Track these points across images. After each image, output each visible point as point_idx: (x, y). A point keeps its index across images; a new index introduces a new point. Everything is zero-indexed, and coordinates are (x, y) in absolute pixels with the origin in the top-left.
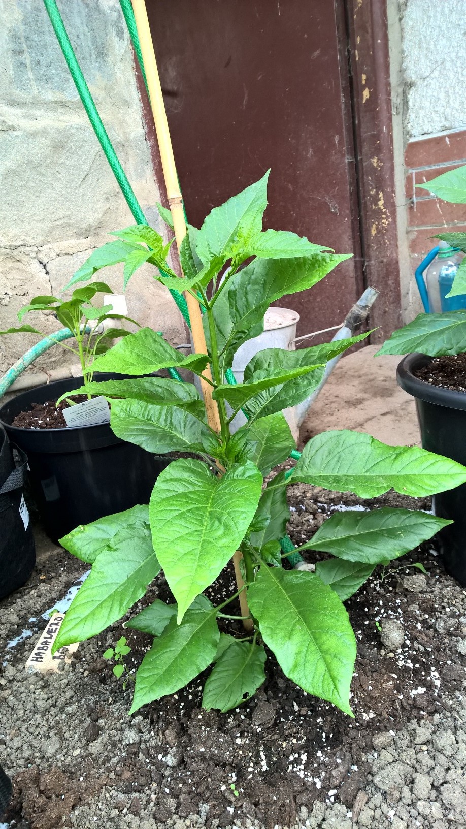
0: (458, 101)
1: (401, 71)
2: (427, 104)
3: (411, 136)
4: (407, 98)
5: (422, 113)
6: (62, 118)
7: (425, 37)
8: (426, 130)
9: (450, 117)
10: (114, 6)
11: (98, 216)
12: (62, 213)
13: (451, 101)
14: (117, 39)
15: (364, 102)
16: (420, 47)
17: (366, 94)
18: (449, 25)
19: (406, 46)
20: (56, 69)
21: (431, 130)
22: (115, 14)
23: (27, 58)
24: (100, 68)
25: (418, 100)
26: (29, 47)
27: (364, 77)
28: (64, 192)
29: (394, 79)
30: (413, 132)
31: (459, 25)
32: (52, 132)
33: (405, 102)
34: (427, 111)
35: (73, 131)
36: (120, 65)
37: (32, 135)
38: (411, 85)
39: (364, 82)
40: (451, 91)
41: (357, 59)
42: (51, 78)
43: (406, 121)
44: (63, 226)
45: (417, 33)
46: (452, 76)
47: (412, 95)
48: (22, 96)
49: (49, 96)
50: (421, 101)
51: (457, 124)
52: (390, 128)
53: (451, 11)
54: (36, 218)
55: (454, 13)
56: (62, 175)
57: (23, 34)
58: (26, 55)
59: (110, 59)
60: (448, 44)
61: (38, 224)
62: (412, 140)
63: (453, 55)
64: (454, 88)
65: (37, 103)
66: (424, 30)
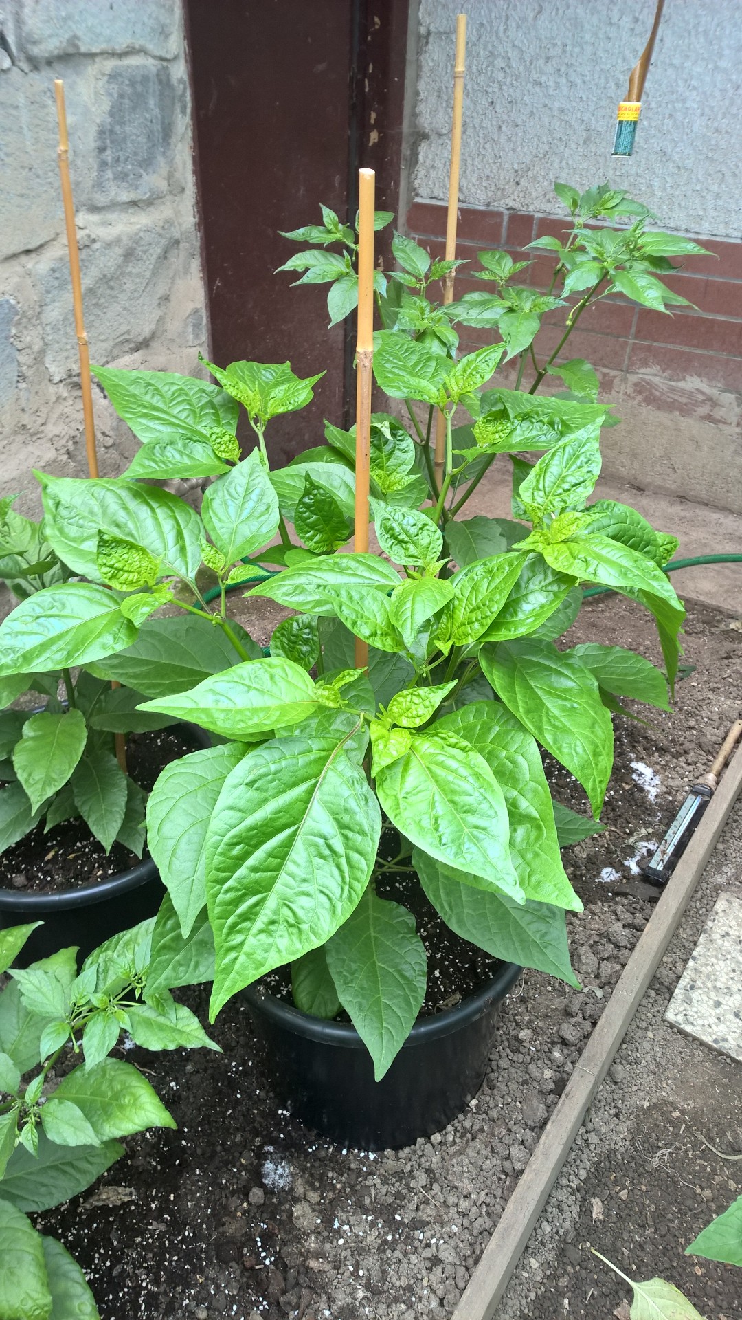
0: (476, 175)
1: (415, 115)
2: (441, 165)
3: (417, 195)
4: (417, 150)
5: (433, 174)
6: (132, 220)
7: (447, 88)
8: (436, 194)
9: (465, 190)
10: (182, 78)
11: (153, 326)
12: (124, 328)
13: (468, 172)
14: (180, 116)
15: (371, 144)
16: (439, 96)
17: (374, 137)
18: (476, 86)
19: (421, 86)
20: (133, 164)
21: (441, 196)
22: (182, 86)
23: (108, 156)
24: (164, 153)
25: (430, 157)
26: (112, 142)
27: (373, 116)
28: (127, 305)
29: (406, 127)
30: (421, 191)
31: (487, 92)
32: (125, 238)
33: (415, 154)
34: (440, 173)
35: (141, 234)
36: (180, 145)
37: (109, 245)
38: (425, 136)
39: (372, 121)
40: (469, 161)
41: (367, 90)
42: (127, 175)
43: (413, 176)
44: (121, 343)
45: (437, 79)
46: (472, 145)
47: (423, 148)
48: (101, 199)
49: (125, 197)
50: (433, 160)
51: (472, 200)
52: (397, 184)
53: (480, 72)
54: (102, 337)
55: (482, 75)
56: (128, 285)
57: (109, 127)
58: (108, 152)
59: (173, 140)
60: (472, 107)
61: (102, 344)
62: (418, 200)
63: (477, 122)
64: (473, 159)
65: (113, 206)
66: (446, 78)
